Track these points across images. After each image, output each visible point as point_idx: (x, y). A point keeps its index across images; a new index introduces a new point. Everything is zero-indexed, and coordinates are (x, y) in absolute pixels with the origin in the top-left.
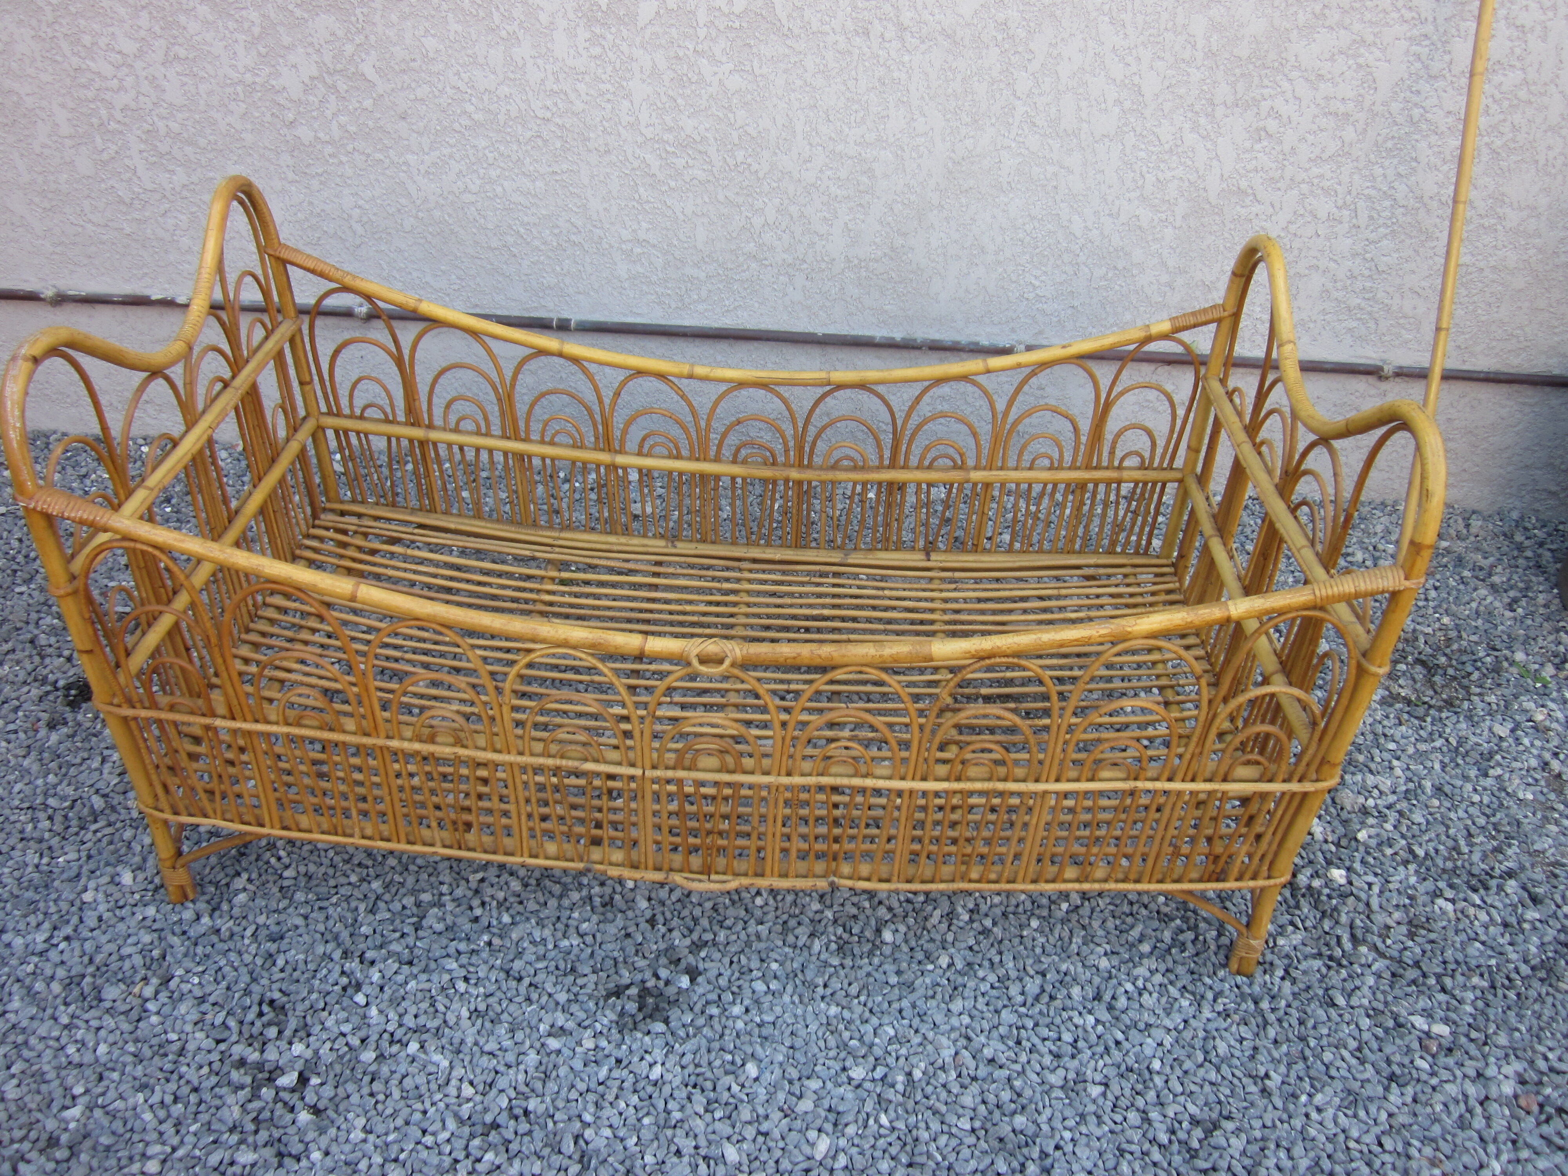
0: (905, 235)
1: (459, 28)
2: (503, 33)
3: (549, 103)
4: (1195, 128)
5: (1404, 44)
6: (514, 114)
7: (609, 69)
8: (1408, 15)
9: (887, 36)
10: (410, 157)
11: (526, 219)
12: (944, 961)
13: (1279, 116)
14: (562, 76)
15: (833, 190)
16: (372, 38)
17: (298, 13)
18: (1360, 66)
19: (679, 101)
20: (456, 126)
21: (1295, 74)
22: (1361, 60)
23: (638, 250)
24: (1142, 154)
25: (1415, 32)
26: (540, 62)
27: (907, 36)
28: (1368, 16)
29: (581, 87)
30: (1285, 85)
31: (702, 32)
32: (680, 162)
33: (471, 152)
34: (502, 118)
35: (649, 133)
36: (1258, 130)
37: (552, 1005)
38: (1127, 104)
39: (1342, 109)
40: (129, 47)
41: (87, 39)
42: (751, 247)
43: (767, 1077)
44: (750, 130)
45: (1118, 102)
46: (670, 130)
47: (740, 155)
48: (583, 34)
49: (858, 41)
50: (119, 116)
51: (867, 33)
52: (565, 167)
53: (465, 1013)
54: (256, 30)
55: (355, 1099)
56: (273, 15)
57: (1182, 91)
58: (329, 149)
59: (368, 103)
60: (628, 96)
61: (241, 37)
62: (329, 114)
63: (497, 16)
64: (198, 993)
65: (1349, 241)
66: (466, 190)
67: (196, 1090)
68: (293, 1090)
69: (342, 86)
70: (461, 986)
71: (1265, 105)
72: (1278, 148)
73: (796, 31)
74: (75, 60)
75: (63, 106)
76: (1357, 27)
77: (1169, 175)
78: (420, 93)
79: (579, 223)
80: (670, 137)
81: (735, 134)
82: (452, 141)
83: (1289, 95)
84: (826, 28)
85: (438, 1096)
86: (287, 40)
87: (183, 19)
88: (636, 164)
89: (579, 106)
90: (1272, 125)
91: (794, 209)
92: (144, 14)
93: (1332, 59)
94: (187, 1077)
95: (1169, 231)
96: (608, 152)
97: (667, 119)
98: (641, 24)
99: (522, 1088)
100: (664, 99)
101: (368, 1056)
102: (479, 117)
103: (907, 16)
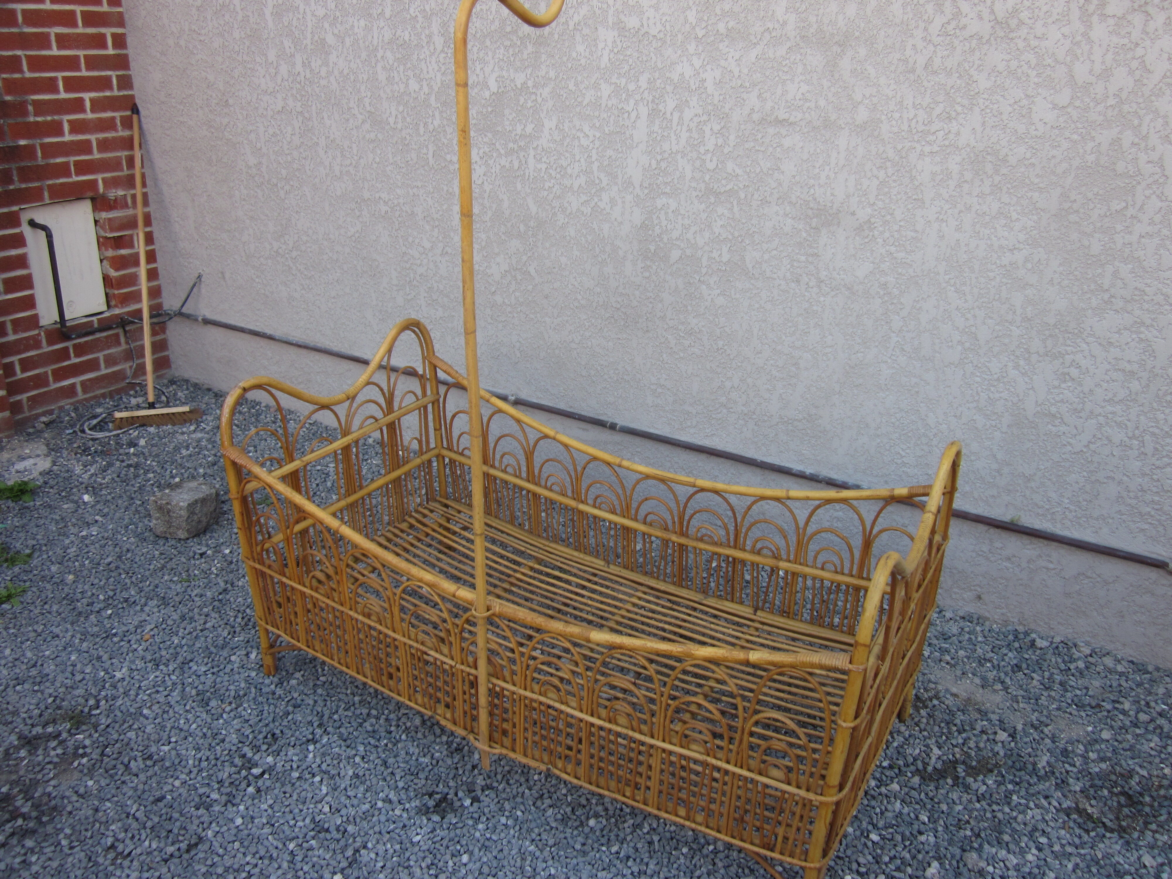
0: (817, 407)
1: (578, 254)
2: (600, 259)
3: (619, 300)
4: (1016, 367)
6: (601, 303)
7: (653, 285)
9: (811, 284)
10: (547, 319)
11: (602, 362)
12: (614, 849)
13: (1079, 367)
14: (627, 286)
15: (774, 373)
16: (536, 254)
17: (503, 237)
18: (1142, 340)
19: (689, 308)
20: (572, 306)
21: (1091, 339)
22: (1142, 336)
23: (659, 390)
24: (978, 379)
26: (617, 277)
27: (823, 285)
28: (1146, 306)
29: (637, 293)
30: (1084, 346)
31: (704, 271)
32: (687, 343)
33: (577, 321)
34: (594, 304)
35: (671, 323)
36: (1064, 374)
37: (393, 786)
38: (967, 345)
39: (1128, 367)
40: (427, 245)
41: (410, 239)
42: (723, 399)
43: (470, 866)
44: (727, 329)
45: (961, 343)
46: (682, 323)
47: (721, 343)
48: (640, 264)
49: (793, 285)
50: (418, 278)
51: (798, 281)
52: (624, 336)
53: (350, 773)
54: (484, 244)
55: (276, 791)
57: (1007, 341)
58: (509, 309)
59: (530, 288)
60: (661, 301)
62: (511, 290)
63: (597, 250)
64: (247, 718)
65: (1139, 464)
66: (573, 341)
67: (217, 759)
68: (256, 777)
69: (519, 277)
70: (358, 759)
71: (1068, 358)
72: (1079, 389)
73: (757, 276)
74: (404, 248)
75: (395, 270)
76: (1137, 312)
77: (997, 396)
78: (555, 285)
79: (629, 369)
80: (682, 327)
81: (718, 331)
82: (569, 314)
83: (1087, 353)
84: (775, 276)
85: (313, 806)
86: (496, 250)
87: (452, 234)
88: (663, 340)
89: (635, 303)
90: (1074, 372)
91: (749, 380)
92: (436, 230)
93: (1119, 332)
94: (217, 752)
95: (997, 434)
96: (648, 331)
97: (682, 317)
98: (671, 262)
99: (351, 819)
100: (681, 305)
101: (296, 774)
102: (583, 302)
103: (823, 274)
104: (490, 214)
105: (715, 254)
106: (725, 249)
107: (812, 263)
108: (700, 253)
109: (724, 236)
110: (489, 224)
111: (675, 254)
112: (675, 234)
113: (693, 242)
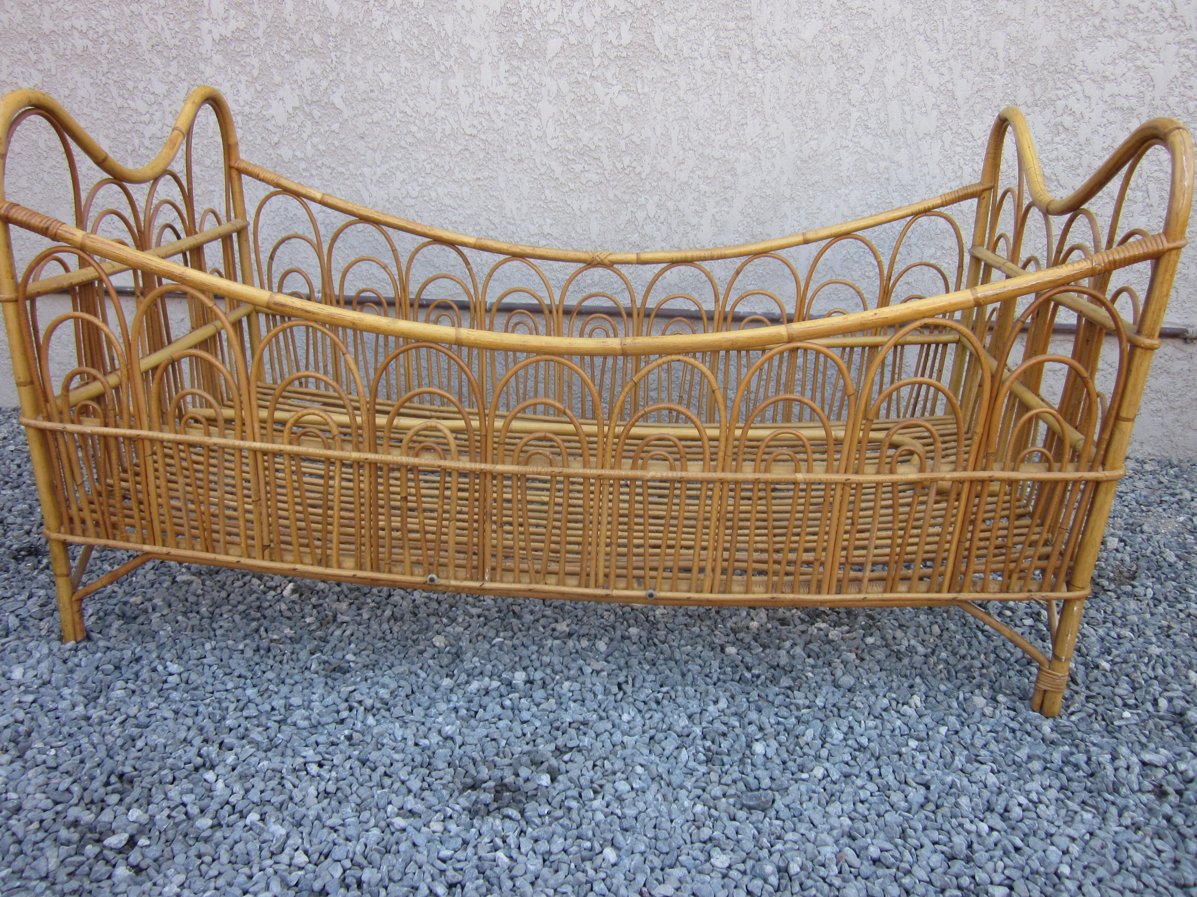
0: (763, 223)
1: (408, 65)
2: (442, 68)
3: (475, 123)
5: (1174, 48)
6: (447, 132)
7: (524, 93)
8: (1175, 24)
9: (744, 58)
10: (366, 170)
11: (454, 219)
12: (819, 772)
13: (1073, 113)
14: (486, 101)
15: (703, 187)
16: (342, 75)
17: (287, 57)
18: (1138, 68)
19: (579, 117)
20: (403, 143)
21: (1084, 77)
22: (1139, 63)
24: (959, 149)
25: (1183, 37)
26: (470, 90)
27: (760, 57)
28: (1141, 26)
29: (501, 109)
30: (1076, 87)
31: (597, 62)
32: (578, 168)
33: (413, 164)
34: (438, 136)
35: (554, 144)
36: (1056, 125)
37: (404, 790)
38: (944, 107)
39: (1126, 105)
40: (160, 89)
41: (130, 85)
42: (635, 238)
43: (627, 863)
44: (635, 139)
45: (936, 106)
46: (571, 141)
47: (627, 160)
48: (504, 66)
49: (720, 63)
50: (147, 143)
51: (727, 57)
52: (486, 174)
53: (312, 791)
54: (256, 72)
55: (180, 859)
56: (269, 60)
57: (989, 94)
58: (303, 165)
59: (336, 127)
60: (538, 115)
61: (244, 78)
62: (305, 136)
63: (438, 55)
64: (52, 763)
65: (1144, 219)
66: (408, 195)
67: (20, 842)
68: (120, 851)
69: (317, 114)
70: (314, 769)
71: (1060, 104)
72: (1075, 140)
73: (671, 57)
74: (120, 101)
75: (107, 137)
76: (1132, 35)
78: (375, 118)
79: (496, 220)
80: (570, 147)
81: (623, 143)
82: (399, 156)
83: (1080, 95)
84: (696, 54)
85: (269, 862)
86: (277, 79)
87: (202, 66)
88: (543, 170)
89: (499, 124)
90: (1068, 121)
91: (670, 204)
92: (174, 63)
93: (1113, 63)
94: (14, 829)
96: (521, 161)
97: (569, 132)
98: (549, 57)
99: (359, 859)
100: (566, 116)
101: (205, 822)
102: (420, 135)
103: (759, 42)
104: (263, 25)
105: (612, 36)
106: (625, 28)
107: (744, 29)
108: (589, 37)
109: (622, 9)
110: (263, 41)
111: (554, 45)
112: (552, 17)
113: (579, 23)
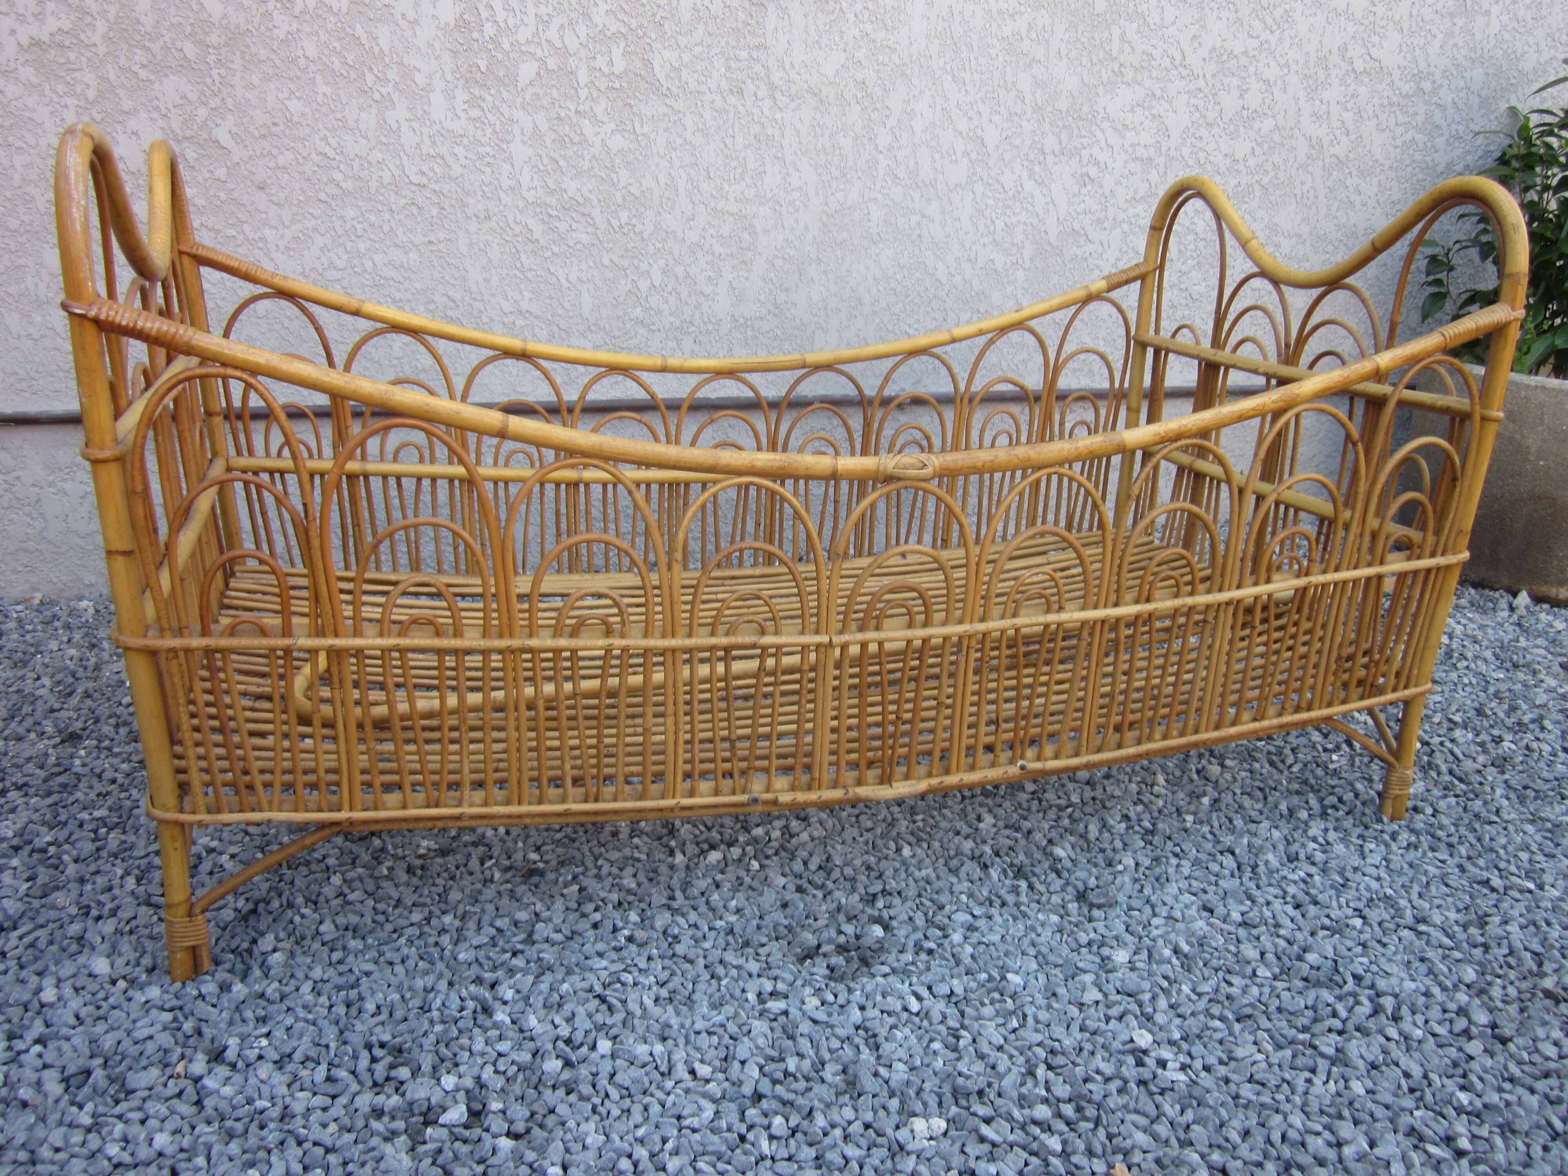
0: (788, 290)
1: (328, 91)
2: (377, 96)
3: (425, 168)
4: (1032, 175)
5: (1184, 97)
6: (385, 181)
7: (489, 131)
8: (1185, 73)
9: (760, 94)
10: (267, 232)
11: (398, 296)
12: (1128, 862)
13: (1097, 163)
14: (439, 139)
15: (717, 248)
16: (230, 102)
17: (143, 74)
18: (1154, 116)
19: (562, 163)
20: (322, 196)
21: (1105, 125)
22: (1154, 112)
23: (520, 322)
24: (991, 202)
25: (1192, 87)
26: (416, 125)
27: (778, 95)
28: (1155, 73)
29: (460, 151)
30: (1099, 135)
31: (583, 93)
32: (563, 227)
33: (337, 223)
34: (373, 185)
35: (530, 196)
36: (1082, 176)
37: (746, 975)
42: (638, 312)
44: (633, 190)
45: (966, 153)
46: (552, 193)
47: (624, 216)
48: (461, 95)
49: (732, 100)
51: (741, 92)
52: (441, 236)
54: (91, 94)
56: (112, 77)
57: (1017, 142)
59: (221, 173)
60: (509, 159)
61: (71, 102)
63: (369, 77)
66: (332, 265)
71: (1085, 153)
72: (1100, 192)
73: (675, 91)
76: (1147, 83)
77: (1014, 220)
78: (281, 160)
79: (457, 296)
80: (552, 200)
81: (618, 195)
82: (317, 213)
83: (1103, 144)
84: (703, 88)
86: (127, 105)
88: (517, 230)
89: (457, 170)
90: (1093, 171)
91: (679, 270)
93: (1132, 110)
94: (311, 1137)
95: (1020, 274)
96: (488, 218)
97: (550, 181)
98: (521, 85)
100: (546, 161)
102: (348, 185)
103: (777, 76)
104: (101, 26)
105: (601, 62)
106: (617, 52)
107: (758, 60)
108: (572, 62)
109: (613, 29)
110: (102, 50)
111: (527, 70)
112: (524, 34)
113: (558, 44)
